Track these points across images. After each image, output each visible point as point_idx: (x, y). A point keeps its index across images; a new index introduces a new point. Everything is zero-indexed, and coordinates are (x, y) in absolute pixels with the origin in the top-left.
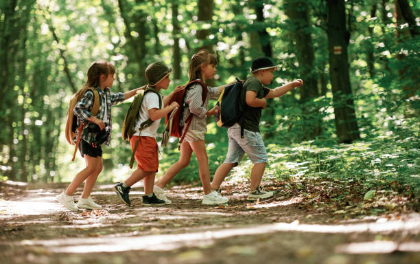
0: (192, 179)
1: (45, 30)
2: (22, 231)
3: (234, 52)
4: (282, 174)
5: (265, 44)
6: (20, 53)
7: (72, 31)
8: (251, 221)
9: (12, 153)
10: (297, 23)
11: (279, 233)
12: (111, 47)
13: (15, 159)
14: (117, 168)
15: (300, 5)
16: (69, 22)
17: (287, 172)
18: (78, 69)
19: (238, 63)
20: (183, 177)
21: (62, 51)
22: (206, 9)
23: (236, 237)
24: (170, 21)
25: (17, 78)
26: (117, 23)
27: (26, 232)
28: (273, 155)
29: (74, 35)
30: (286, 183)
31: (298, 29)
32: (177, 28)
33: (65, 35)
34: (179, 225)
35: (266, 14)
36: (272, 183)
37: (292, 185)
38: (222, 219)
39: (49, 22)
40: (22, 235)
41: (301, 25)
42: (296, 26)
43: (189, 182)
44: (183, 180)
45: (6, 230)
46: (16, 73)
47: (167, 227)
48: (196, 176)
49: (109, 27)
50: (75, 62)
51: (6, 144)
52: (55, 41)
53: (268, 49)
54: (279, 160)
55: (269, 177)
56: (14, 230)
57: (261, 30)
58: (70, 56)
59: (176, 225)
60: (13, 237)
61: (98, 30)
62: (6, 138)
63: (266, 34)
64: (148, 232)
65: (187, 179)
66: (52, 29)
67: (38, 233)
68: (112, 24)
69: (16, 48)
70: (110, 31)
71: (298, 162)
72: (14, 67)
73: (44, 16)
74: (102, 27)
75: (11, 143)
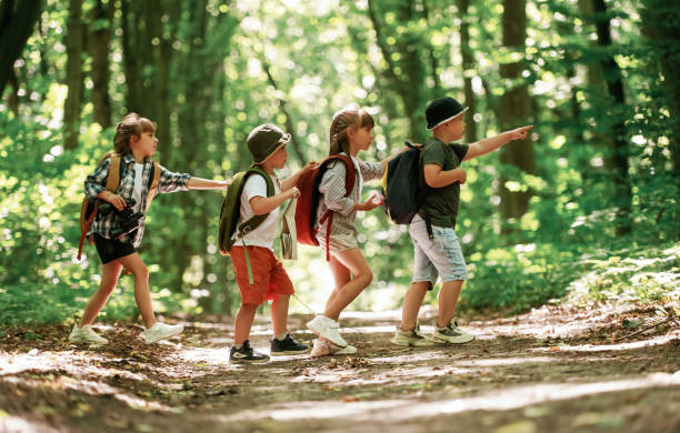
0: (502, 304)
1: (255, 70)
2: (235, 395)
3: (562, 96)
4: (650, 292)
5: (613, 80)
6: (216, 107)
7: (299, 70)
8: (604, 370)
9: (207, 269)
10: (666, 47)
11: (656, 389)
12: (362, 94)
13: (212, 278)
14: (377, 288)
15: (670, 16)
16: (292, 55)
17: (657, 289)
18: (309, 130)
19: (569, 114)
20: (486, 301)
21: (282, 103)
22: (515, 27)
23: (586, 398)
24: (458, 50)
25: (212, 148)
26: (370, 54)
27: (243, 394)
28: (634, 261)
29: (301, 76)
30: (656, 306)
31: (666, 56)
32: (468, 60)
33: (286, 76)
34: (489, 379)
35: (615, 35)
36: (633, 307)
37: (667, 309)
38: (557, 368)
39: (261, 56)
40: (236, 401)
41: (673, 50)
42: (664, 52)
43: (498, 309)
44: (486, 306)
45: (210, 393)
46: (210, 139)
47: (470, 384)
48: (509, 298)
49: (358, 61)
50: (303, 119)
51: (196, 254)
52: (272, 87)
53: (618, 90)
54: (645, 269)
55: (630, 298)
56: (222, 393)
57: (606, 59)
58: (296, 111)
59: (483, 379)
60: (222, 404)
61: (340, 68)
62: (196, 244)
63: (614, 64)
64: (440, 393)
65: (495, 304)
66: (266, 68)
67: (263, 397)
68: (363, 55)
69: (209, 100)
70: (359, 69)
71: (676, 272)
72: (206, 131)
73: (252, 47)
74: (347, 62)
75: (204, 252)
